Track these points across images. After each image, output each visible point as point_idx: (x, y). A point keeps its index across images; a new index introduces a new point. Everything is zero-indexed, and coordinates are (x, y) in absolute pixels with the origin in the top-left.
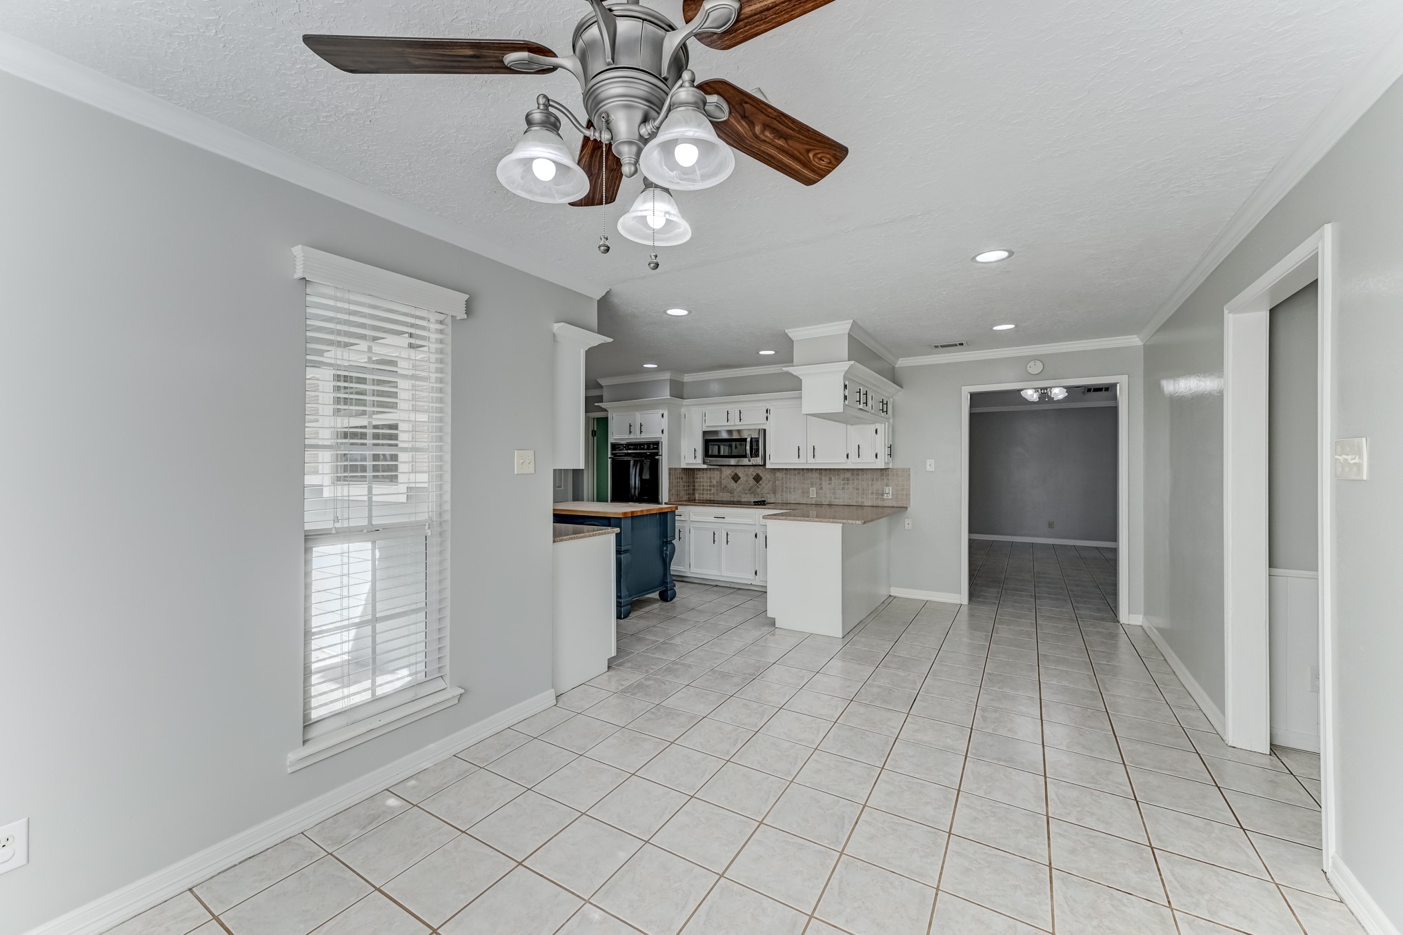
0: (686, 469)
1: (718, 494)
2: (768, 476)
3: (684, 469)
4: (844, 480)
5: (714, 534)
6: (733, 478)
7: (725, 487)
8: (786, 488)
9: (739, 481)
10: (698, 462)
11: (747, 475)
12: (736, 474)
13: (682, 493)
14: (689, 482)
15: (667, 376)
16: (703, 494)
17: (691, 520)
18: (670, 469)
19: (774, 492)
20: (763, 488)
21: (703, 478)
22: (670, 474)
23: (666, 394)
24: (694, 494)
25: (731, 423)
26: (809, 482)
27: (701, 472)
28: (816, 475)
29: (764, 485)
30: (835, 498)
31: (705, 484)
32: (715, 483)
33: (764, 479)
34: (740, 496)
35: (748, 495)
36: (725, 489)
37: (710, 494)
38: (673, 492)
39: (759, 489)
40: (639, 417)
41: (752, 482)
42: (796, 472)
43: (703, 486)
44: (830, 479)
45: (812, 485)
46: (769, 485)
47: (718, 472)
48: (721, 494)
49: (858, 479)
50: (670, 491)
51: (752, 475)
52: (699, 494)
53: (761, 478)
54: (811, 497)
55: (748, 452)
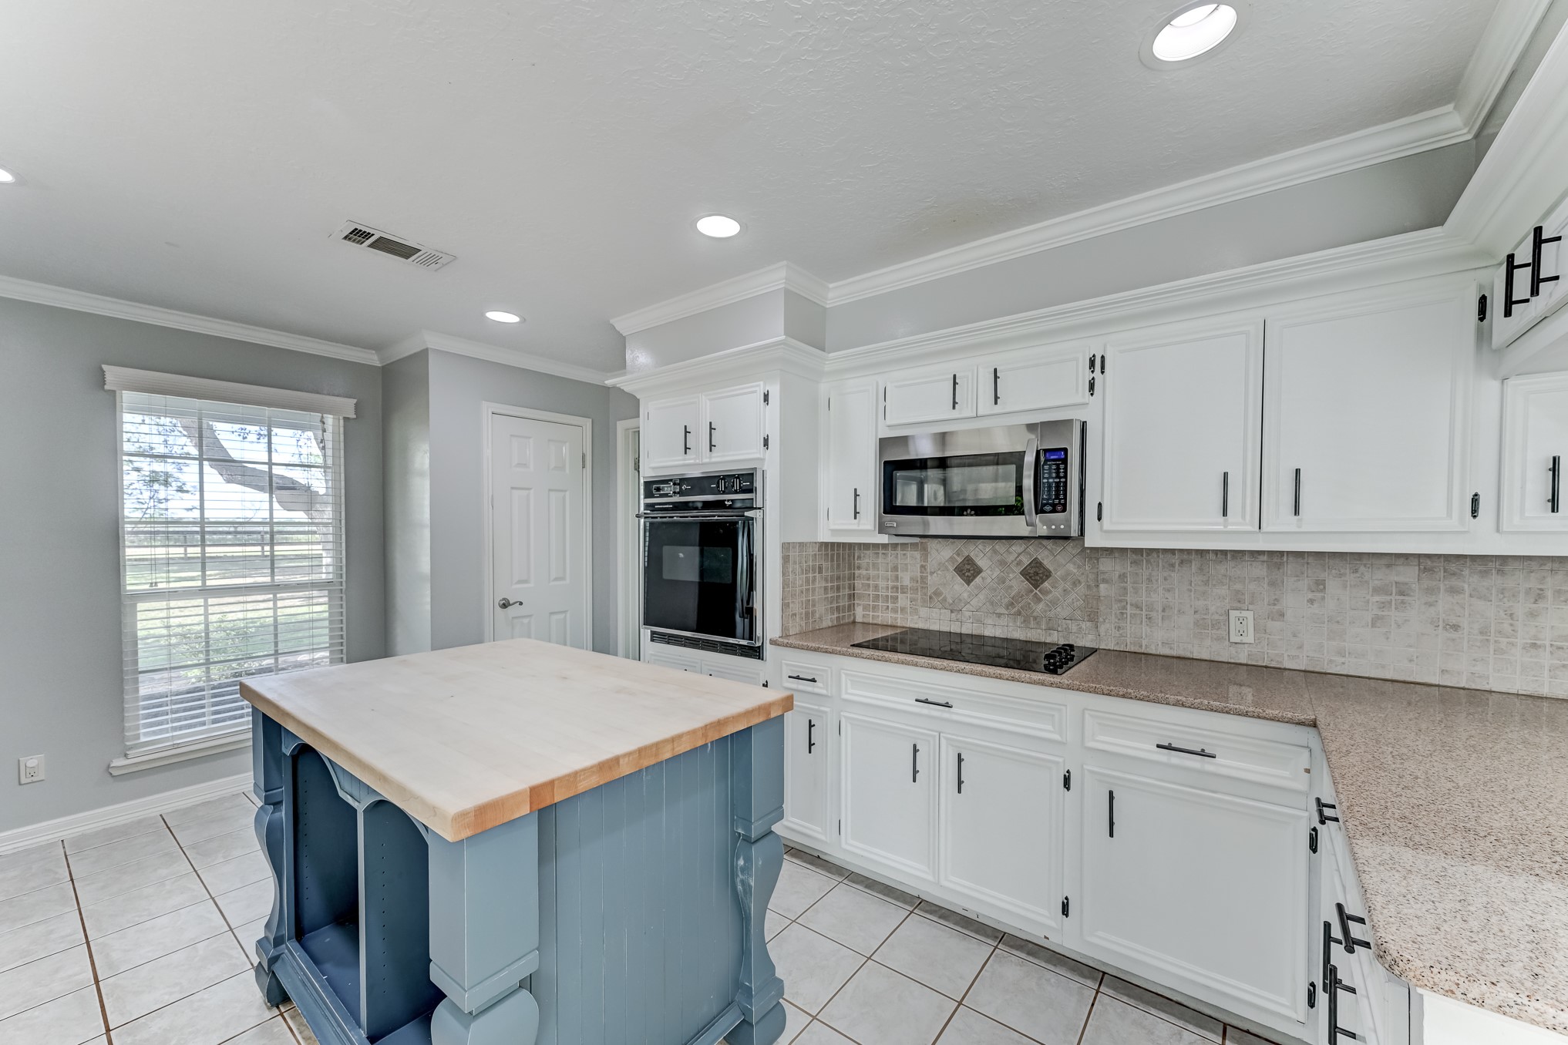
0: (833, 544)
1: (915, 611)
2: (1071, 567)
3: (826, 544)
4: (1377, 591)
5: (915, 750)
6: (959, 570)
7: (937, 593)
8: (1138, 607)
9: (978, 580)
10: (865, 527)
11: (1003, 563)
12: (969, 560)
13: (821, 609)
14: (838, 578)
15: (774, 279)
16: (875, 608)
17: (845, 696)
18: (786, 547)
19: (1093, 617)
20: (1054, 603)
21: (875, 566)
22: (786, 559)
23: (774, 331)
24: (851, 607)
25: (965, 410)
26: (1223, 591)
27: (869, 553)
28: (1259, 570)
29: (1056, 593)
30: (1341, 653)
31: (882, 583)
32: (907, 582)
33: (1057, 574)
34: (979, 621)
35: (1004, 621)
36: (934, 598)
37: (895, 611)
38: (796, 607)
39: (1041, 606)
40: (705, 408)
41: (1019, 584)
42: (1176, 560)
43: (876, 587)
44: (1320, 585)
45: (1239, 601)
46: (1073, 595)
47: (917, 554)
48: (924, 612)
49: (1453, 591)
50: (785, 606)
51: (1019, 563)
52: (866, 608)
53: (1048, 575)
54: (1234, 638)
55: (1028, 496)
